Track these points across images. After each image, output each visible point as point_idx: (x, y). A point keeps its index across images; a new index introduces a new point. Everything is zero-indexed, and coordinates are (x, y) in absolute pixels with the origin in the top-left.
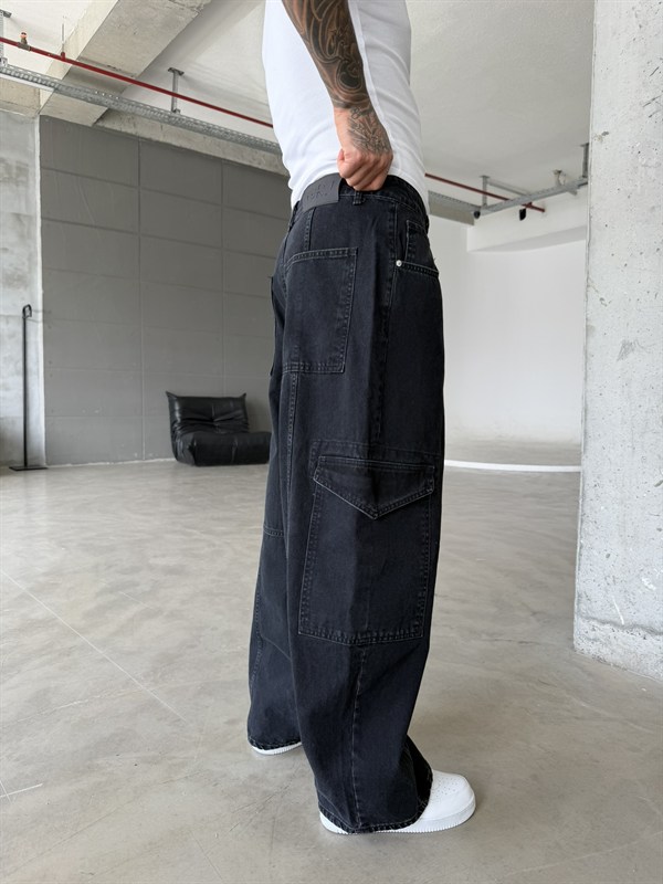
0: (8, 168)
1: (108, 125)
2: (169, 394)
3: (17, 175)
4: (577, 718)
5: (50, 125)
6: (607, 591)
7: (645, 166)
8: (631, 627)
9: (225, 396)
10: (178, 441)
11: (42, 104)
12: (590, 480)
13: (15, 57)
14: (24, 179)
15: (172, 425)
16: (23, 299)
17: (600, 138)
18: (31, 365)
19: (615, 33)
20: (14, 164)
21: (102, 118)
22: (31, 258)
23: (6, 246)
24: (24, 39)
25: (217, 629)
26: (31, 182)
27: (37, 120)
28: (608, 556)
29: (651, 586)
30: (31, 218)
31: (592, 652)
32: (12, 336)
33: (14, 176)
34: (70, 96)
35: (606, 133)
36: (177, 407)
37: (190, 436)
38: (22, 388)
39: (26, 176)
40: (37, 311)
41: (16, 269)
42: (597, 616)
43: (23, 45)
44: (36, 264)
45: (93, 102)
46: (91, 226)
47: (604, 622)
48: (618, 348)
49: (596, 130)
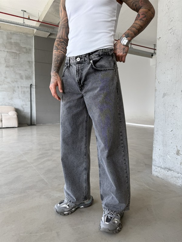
0: (27, 49)
1: (51, 37)
3: (28, 51)
4: (144, 190)
5: (37, 38)
6: (159, 159)
7: (169, 46)
8: (165, 168)
11: (35, 33)
12: (155, 130)
13: (27, 22)
14: (30, 52)
16: (30, 82)
17: (159, 39)
18: (32, 99)
19: (162, 11)
20: (28, 48)
21: (49, 35)
22: (32, 72)
23: (26, 69)
24: (29, 17)
26: (32, 53)
27: (34, 37)
28: (160, 150)
29: (170, 158)
30: (32, 62)
31: (156, 175)
32: (28, 92)
34: (41, 31)
35: (160, 38)
38: (30, 105)
39: (31, 51)
40: (34, 85)
41: (29, 75)
42: (157, 165)
43: (29, 19)
44: (33, 73)
45: (46, 32)
46: (47, 63)
47: (158, 167)
48: (162, 95)
49: (158, 37)
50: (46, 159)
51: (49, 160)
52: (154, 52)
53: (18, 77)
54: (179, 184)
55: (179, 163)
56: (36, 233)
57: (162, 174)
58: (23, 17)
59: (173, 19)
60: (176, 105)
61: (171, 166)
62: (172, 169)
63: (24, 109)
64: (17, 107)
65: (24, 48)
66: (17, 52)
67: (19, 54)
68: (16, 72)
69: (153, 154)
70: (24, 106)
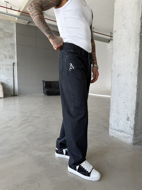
0: (9, 34)
1: (30, 24)
2: (43, 81)
3: (11, 35)
4: (103, 147)
6: (114, 123)
7: (122, 38)
8: (118, 131)
9: (54, 81)
10: (44, 90)
11: (16, 20)
12: (112, 101)
13: (10, 12)
14: (12, 36)
15: (43, 87)
16: (13, 61)
17: (115, 32)
18: (15, 75)
19: (117, 10)
20: (11, 33)
21: (28, 23)
22: (14, 53)
23: (9, 50)
24: (11, 8)
25: (41, 128)
26: (14, 37)
27: (15, 24)
28: (115, 116)
29: (122, 123)
30: (14, 44)
31: (112, 135)
32: (11, 69)
33: (11, 36)
34: (21, 19)
35: (116, 31)
36: (44, 84)
37: (47, 89)
38: (13, 79)
40: (16, 64)
41: (12, 55)
42: (113, 128)
43: (11, 9)
45: (26, 20)
46: (27, 46)
47: (114, 129)
48: (117, 75)
49: (114, 30)
50: (27, 124)
51: (29, 125)
52: (111, 39)
53: (2, 56)
54: (128, 142)
55: (129, 127)
56: (22, 185)
57: (116, 135)
58: (6, 7)
59: (125, 17)
60: (127, 83)
61: (123, 129)
62: (124, 131)
63: (8, 82)
64: (2, 81)
65: (8, 33)
66: (1, 36)
67: (3, 37)
68: (1, 52)
69: (110, 120)
70: (8, 81)
